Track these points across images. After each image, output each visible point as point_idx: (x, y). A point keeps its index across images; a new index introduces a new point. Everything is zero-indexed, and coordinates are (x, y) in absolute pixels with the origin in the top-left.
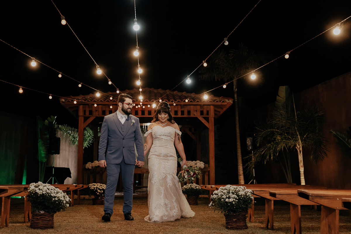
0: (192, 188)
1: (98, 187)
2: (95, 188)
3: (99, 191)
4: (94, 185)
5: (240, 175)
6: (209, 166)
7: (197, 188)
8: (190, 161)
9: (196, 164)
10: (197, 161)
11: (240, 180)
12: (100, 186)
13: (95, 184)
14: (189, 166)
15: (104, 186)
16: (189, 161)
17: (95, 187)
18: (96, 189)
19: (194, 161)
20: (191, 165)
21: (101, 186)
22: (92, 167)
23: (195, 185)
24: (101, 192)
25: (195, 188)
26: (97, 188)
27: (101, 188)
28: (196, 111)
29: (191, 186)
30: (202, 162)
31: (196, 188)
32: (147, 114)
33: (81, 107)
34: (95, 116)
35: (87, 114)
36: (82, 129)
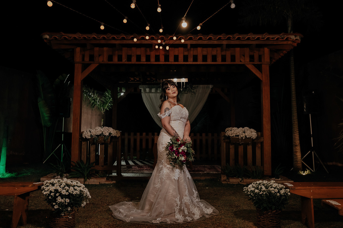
0: (270, 192)
1: (60, 189)
2: (51, 192)
3: (59, 200)
4: (53, 185)
5: (296, 146)
6: (262, 135)
7: (282, 192)
8: (235, 128)
9: (245, 133)
10: (246, 128)
11: (296, 152)
12: (66, 187)
13: (55, 181)
14: (234, 135)
15: (74, 186)
16: (233, 128)
17: (52, 188)
18: (55, 195)
19: (241, 128)
20: (238, 134)
21: (68, 185)
22: (91, 136)
23: (276, 185)
24: (65, 201)
25: (278, 194)
26: (56, 191)
27: (64, 192)
28: (244, 56)
29: (267, 187)
30: (252, 130)
31: (279, 192)
32: (173, 60)
33: (78, 49)
34: (98, 63)
35: (87, 59)
36: (79, 82)
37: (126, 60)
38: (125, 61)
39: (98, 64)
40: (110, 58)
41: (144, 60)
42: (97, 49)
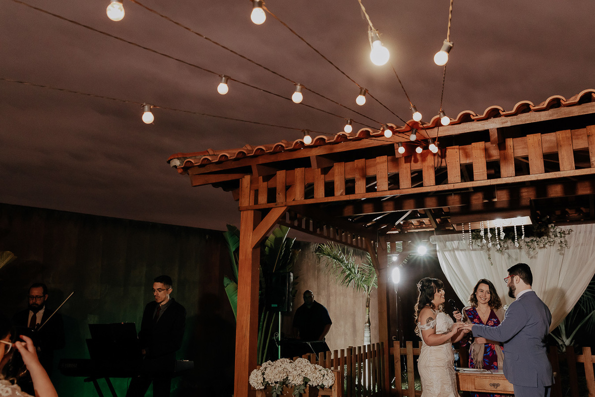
32: (459, 179)
33: (246, 180)
34: (285, 206)
35: (263, 199)
36: (250, 250)
37: (342, 191)
38: (341, 195)
39: (286, 208)
40: (309, 192)
41: (386, 187)
42: (281, 175)
